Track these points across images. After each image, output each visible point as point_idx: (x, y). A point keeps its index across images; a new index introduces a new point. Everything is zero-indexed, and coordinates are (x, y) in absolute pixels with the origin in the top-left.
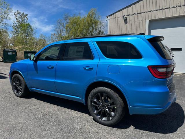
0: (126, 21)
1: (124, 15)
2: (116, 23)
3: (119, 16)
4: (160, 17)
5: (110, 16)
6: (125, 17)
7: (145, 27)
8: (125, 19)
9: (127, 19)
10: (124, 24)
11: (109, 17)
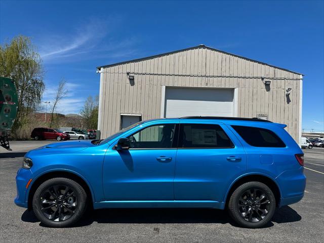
0: (132, 81)
1: (128, 71)
2: (116, 81)
3: (121, 71)
4: (180, 85)
5: (104, 67)
6: (131, 75)
7: (161, 95)
8: (132, 78)
9: (133, 79)
10: (129, 85)
11: (102, 69)
